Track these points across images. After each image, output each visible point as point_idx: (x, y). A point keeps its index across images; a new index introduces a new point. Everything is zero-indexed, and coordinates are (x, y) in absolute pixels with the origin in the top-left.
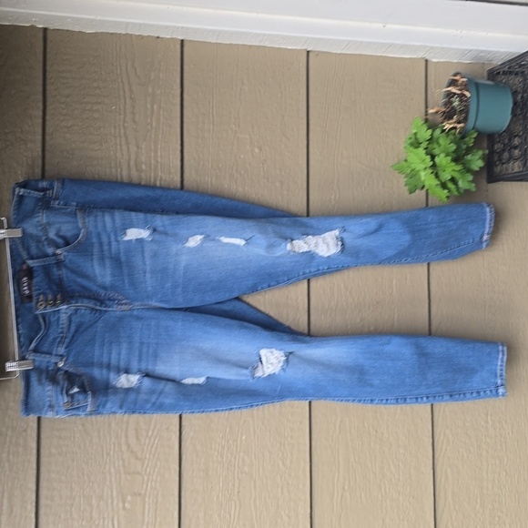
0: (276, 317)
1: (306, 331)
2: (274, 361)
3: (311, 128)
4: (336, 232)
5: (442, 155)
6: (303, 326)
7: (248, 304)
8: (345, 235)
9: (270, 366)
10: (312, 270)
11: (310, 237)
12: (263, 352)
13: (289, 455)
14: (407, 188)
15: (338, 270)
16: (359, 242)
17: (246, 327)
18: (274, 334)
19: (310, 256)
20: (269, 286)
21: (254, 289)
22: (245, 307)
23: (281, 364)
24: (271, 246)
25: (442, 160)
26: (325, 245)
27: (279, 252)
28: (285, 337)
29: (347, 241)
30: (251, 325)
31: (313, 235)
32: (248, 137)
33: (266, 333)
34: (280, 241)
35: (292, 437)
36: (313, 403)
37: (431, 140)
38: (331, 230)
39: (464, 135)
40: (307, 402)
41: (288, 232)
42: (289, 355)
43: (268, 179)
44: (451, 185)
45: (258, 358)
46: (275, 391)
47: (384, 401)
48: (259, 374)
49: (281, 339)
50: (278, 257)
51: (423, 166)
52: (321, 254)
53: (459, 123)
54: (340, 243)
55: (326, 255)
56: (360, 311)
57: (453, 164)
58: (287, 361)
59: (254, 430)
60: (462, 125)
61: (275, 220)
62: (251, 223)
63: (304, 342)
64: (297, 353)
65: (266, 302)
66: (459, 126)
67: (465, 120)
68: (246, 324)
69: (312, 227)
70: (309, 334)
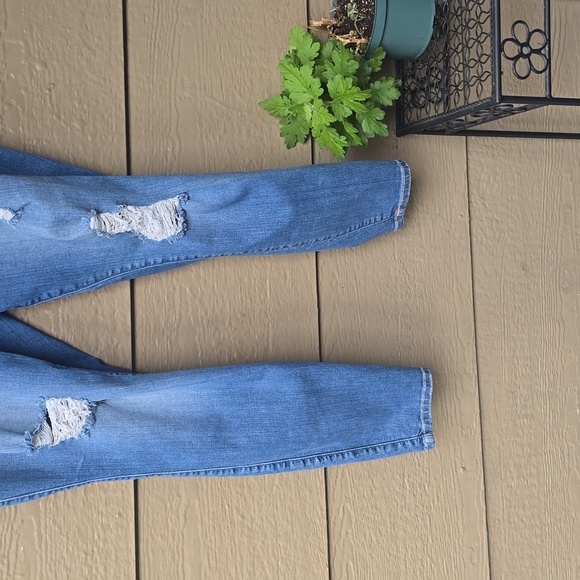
0: (76, 345)
1: (129, 365)
2: (72, 418)
3: (130, 37)
4: (175, 201)
5: (338, 77)
6: (124, 357)
7: (27, 325)
8: (189, 206)
9: (64, 427)
10: (137, 264)
11: (130, 207)
12: (51, 405)
13: (101, 570)
14: (283, 139)
15: (181, 264)
16: (212, 218)
17: (20, 363)
18: (70, 372)
19: (132, 240)
20: (62, 292)
21: (35, 298)
22: (21, 329)
23: (83, 423)
24: (60, 223)
25: (338, 84)
26: (156, 222)
27: (76, 232)
28: (89, 376)
29: (193, 217)
30: (28, 359)
31: (136, 205)
32: (22, 44)
33: (54, 372)
34: (76, 212)
35: (105, 541)
36: (141, 482)
37: (318, 60)
38: (165, 197)
39: (366, 55)
40: (132, 481)
41: (91, 199)
42: (95, 407)
43: (59, 117)
44: (350, 129)
45: (41, 415)
46: (73, 469)
47: (255, 470)
48: (44, 441)
49: (83, 381)
50: (74, 242)
51: (309, 97)
52: (150, 236)
53: (360, 38)
54: (181, 220)
55: (159, 239)
56: (216, 329)
57: (356, 89)
58: (94, 417)
59: (40, 535)
60: (363, 40)
61: (68, 179)
62: (23, 182)
63: (123, 383)
64: (113, 402)
65: (58, 319)
66: (358, 42)
67: (367, 34)
68: (19, 357)
69: (134, 192)
70: (134, 370)
